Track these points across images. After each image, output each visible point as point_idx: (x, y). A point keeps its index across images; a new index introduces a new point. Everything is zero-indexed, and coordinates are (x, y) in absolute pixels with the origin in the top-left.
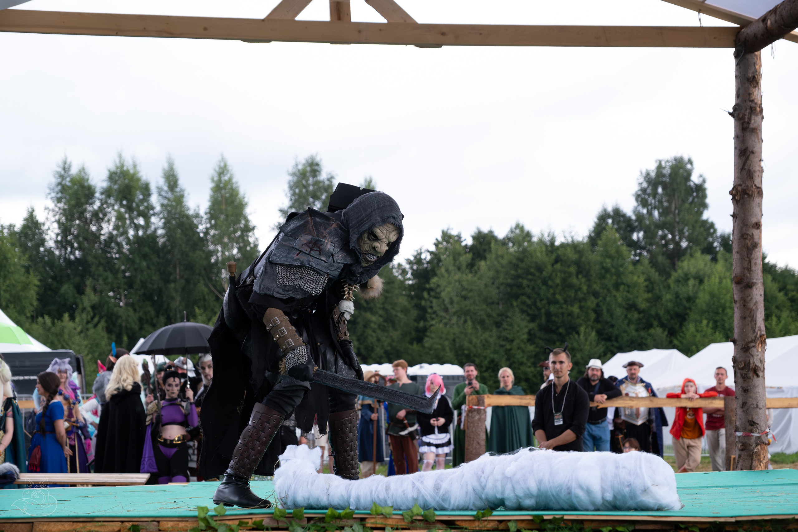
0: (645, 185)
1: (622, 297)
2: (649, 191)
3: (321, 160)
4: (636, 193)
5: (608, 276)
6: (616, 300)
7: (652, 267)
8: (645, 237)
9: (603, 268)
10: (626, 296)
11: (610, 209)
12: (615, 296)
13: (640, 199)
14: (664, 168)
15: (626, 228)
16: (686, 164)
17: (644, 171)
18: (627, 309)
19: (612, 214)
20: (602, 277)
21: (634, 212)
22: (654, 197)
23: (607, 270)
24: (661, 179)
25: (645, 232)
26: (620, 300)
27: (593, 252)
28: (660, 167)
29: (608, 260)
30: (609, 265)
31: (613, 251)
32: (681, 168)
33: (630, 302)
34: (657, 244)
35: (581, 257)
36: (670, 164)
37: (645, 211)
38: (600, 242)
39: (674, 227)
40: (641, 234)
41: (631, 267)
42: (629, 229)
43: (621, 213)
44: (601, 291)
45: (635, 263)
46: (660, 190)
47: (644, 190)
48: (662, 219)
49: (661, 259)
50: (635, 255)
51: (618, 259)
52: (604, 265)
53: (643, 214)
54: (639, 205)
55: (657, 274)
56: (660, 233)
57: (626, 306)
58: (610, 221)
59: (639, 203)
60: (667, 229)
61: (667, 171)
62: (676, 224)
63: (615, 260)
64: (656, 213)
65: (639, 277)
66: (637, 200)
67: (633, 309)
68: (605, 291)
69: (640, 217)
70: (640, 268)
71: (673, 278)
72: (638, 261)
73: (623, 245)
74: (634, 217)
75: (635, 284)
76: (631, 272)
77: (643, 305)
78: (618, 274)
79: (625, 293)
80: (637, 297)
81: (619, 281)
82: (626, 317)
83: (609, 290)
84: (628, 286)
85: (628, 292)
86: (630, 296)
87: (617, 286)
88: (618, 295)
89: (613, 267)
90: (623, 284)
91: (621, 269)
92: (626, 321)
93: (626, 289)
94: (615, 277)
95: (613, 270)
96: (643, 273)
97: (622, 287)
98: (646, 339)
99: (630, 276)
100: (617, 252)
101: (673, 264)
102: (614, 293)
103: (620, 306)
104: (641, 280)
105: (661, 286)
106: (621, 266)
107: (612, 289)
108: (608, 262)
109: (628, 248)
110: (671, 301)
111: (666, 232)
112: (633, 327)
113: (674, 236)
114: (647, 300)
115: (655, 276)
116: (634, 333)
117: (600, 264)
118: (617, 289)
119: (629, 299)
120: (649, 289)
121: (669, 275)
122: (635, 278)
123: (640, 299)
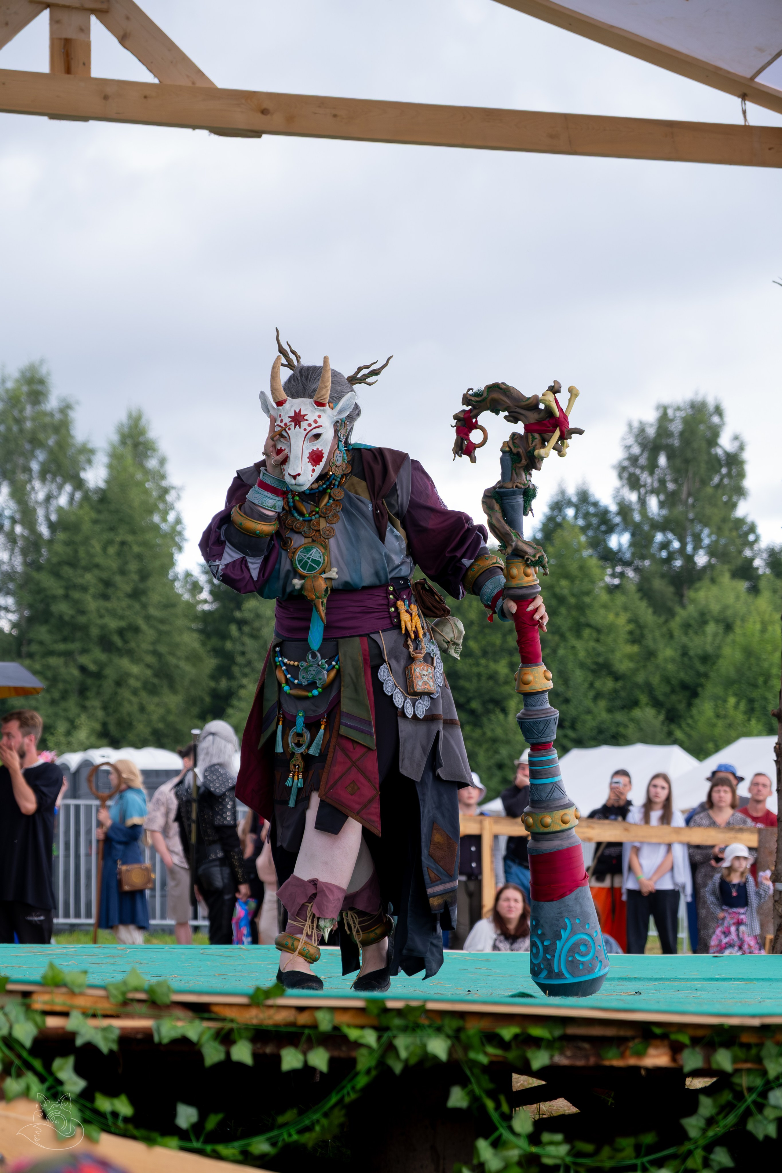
0: (636, 450)
1: (587, 650)
2: (642, 461)
4: (620, 463)
5: (563, 610)
6: (575, 655)
7: (641, 599)
8: (632, 544)
10: (594, 649)
11: (571, 492)
12: (573, 648)
13: (625, 475)
14: (672, 421)
15: (599, 526)
16: (711, 415)
17: (636, 424)
18: (594, 672)
19: (574, 499)
21: (615, 498)
22: (652, 473)
24: (664, 441)
25: (633, 535)
26: (582, 654)
28: (664, 419)
29: (564, 583)
30: (566, 592)
31: (573, 567)
32: (701, 422)
33: (601, 660)
34: (653, 557)
36: (682, 414)
37: (633, 497)
38: (550, 550)
39: (684, 529)
40: (625, 538)
41: (604, 597)
42: (603, 528)
43: (592, 499)
45: (612, 590)
46: (662, 460)
47: (634, 459)
48: (664, 512)
49: (658, 584)
50: (613, 575)
51: (582, 581)
52: (557, 590)
53: (631, 502)
54: (623, 486)
55: (650, 611)
56: (659, 537)
57: (594, 667)
58: (570, 512)
59: (625, 481)
60: (673, 531)
61: (676, 427)
62: (688, 524)
63: (577, 582)
64: (653, 503)
65: (617, 615)
66: (620, 477)
67: (604, 672)
68: (557, 638)
69: (624, 510)
70: (620, 599)
71: (678, 619)
72: (617, 587)
73: (591, 556)
74: (613, 508)
75: (611, 628)
76: (605, 606)
77: (623, 666)
78: (581, 608)
79: (592, 644)
80: (613, 651)
81: (582, 620)
82: (591, 685)
83: (563, 637)
84: (598, 631)
85: (597, 641)
86: (600, 648)
87: (578, 629)
88: (579, 645)
89: (573, 595)
90: (589, 625)
91: (587, 600)
92: (591, 694)
93: (595, 635)
94: (574, 613)
95: (572, 601)
96: (626, 608)
97: (586, 632)
98: (626, 726)
99: (602, 612)
100: (582, 568)
101: (680, 595)
102: (573, 641)
103: (582, 665)
104: (622, 620)
105: (657, 634)
106: (588, 593)
107: (568, 635)
108: (564, 587)
109: (601, 563)
110: (673, 660)
111: (671, 536)
112: (603, 703)
113: (684, 545)
114: (631, 657)
115: (647, 615)
116: (604, 715)
117: (550, 588)
118: (579, 635)
119: (599, 655)
120: (635, 637)
121: (672, 614)
122: (611, 617)
123: (618, 655)
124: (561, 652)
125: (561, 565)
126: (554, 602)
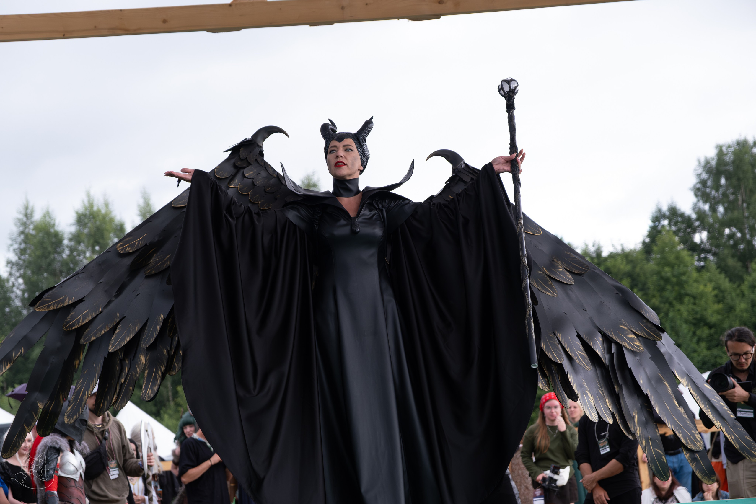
0: (705, 176)
1: (688, 311)
2: (710, 183)
4: (695, 186)
5: (669, 287)
6: (681, 315)
7: (720, 273)
8: (709, 238)
9: (662, 278)
10: (693, 309)
11: (665, 208)
12: (679, 310)
13: (699, 193)
14: (726, 154)
15: (686, 229)
16: (751, 148)
17: (703, 160)
18: (694, 325)
19: (667, 214)
20: (662, 290)
21: (694, 209)
22: (717, 190)
23: (667, 280)
24: (723, 168)
25: (709, 232)
27: (648, 260)
28: (721, 154)
29: (667, 269)
30: (669, 275)
31: (672, 258)
32: (746, 153)
33: (698, 316)
34: (724, 245)
35: (634, 267)
36: (733, 149)
37: (707, 207)
38: (655, 248)
39: (743, 224)
40: (704, 235)
41: (695, 275)
42: (689, 230)
43: (679, 213)
44: (662, 305)
45: (699, 270)
46: (723, 181)
47: (704, 183)
48: (729, 215)
49: (731, 262)
50: (700, 260)
51: (679, 266)
52: (663, 274)
53: (705, 211)
54: (698, 201)
55: (727, 280)
56: (727, 231)
57: (694, 321)
58: (665, 223)
59: (699, 198)
60: (735, 226)
61: (730, 158)
62: (745, 220)
63: (676, 267)
64: (721, 209)
65: (705, 285)
66: (696, 195)
67: (701, 324)
69: (701, 215)
70: (706, 275)
71: (746, 283)
72: (703, 267)
73: (683, 249)
74: (694, 216)
75: (702, 295)
76: (696, 281)
77: (713, 319)
78: (681, 284)
79: (691, 306)
80: (705, 310)
81: (683, 292)
82: (694, 334)
83: (671, 304)
84: (694, 297)
85: (694, 304)
86: (697, 309)
87: (680, 298)
88: (682, 308)
89: (674, 276)
90: (687, 295)
91: (684, 278)
92: (695, 339)
93: (692, 301)
94: (676, 288)
95: (674, 280)
96: (710, 281)
97: (686, 299)
98: (721, 357)
99: (695, 285)
100: (678, 258)
101: (746, 267)
102: (678, 306)
103: (686, 321)
104: (709, 288)
105: (734, 295)
106: (684, 274)
107: (674, 302)
108: (667, 271)
109: (690, 253)
110: (746, 311)
111: (734, 229)
112: (703, 345)
113: (743, 234)
114: (718, 312)
115: (726, 283)
116: (705, 352)
117: (658, 273)
118: (681, 302)
119: (696, 313)
120: (720, 298)
121: (742, 280)
122: (701, 287)
123: (709, 311)
124: (671, 314)
125: (663, 258)
126: (662, 283)
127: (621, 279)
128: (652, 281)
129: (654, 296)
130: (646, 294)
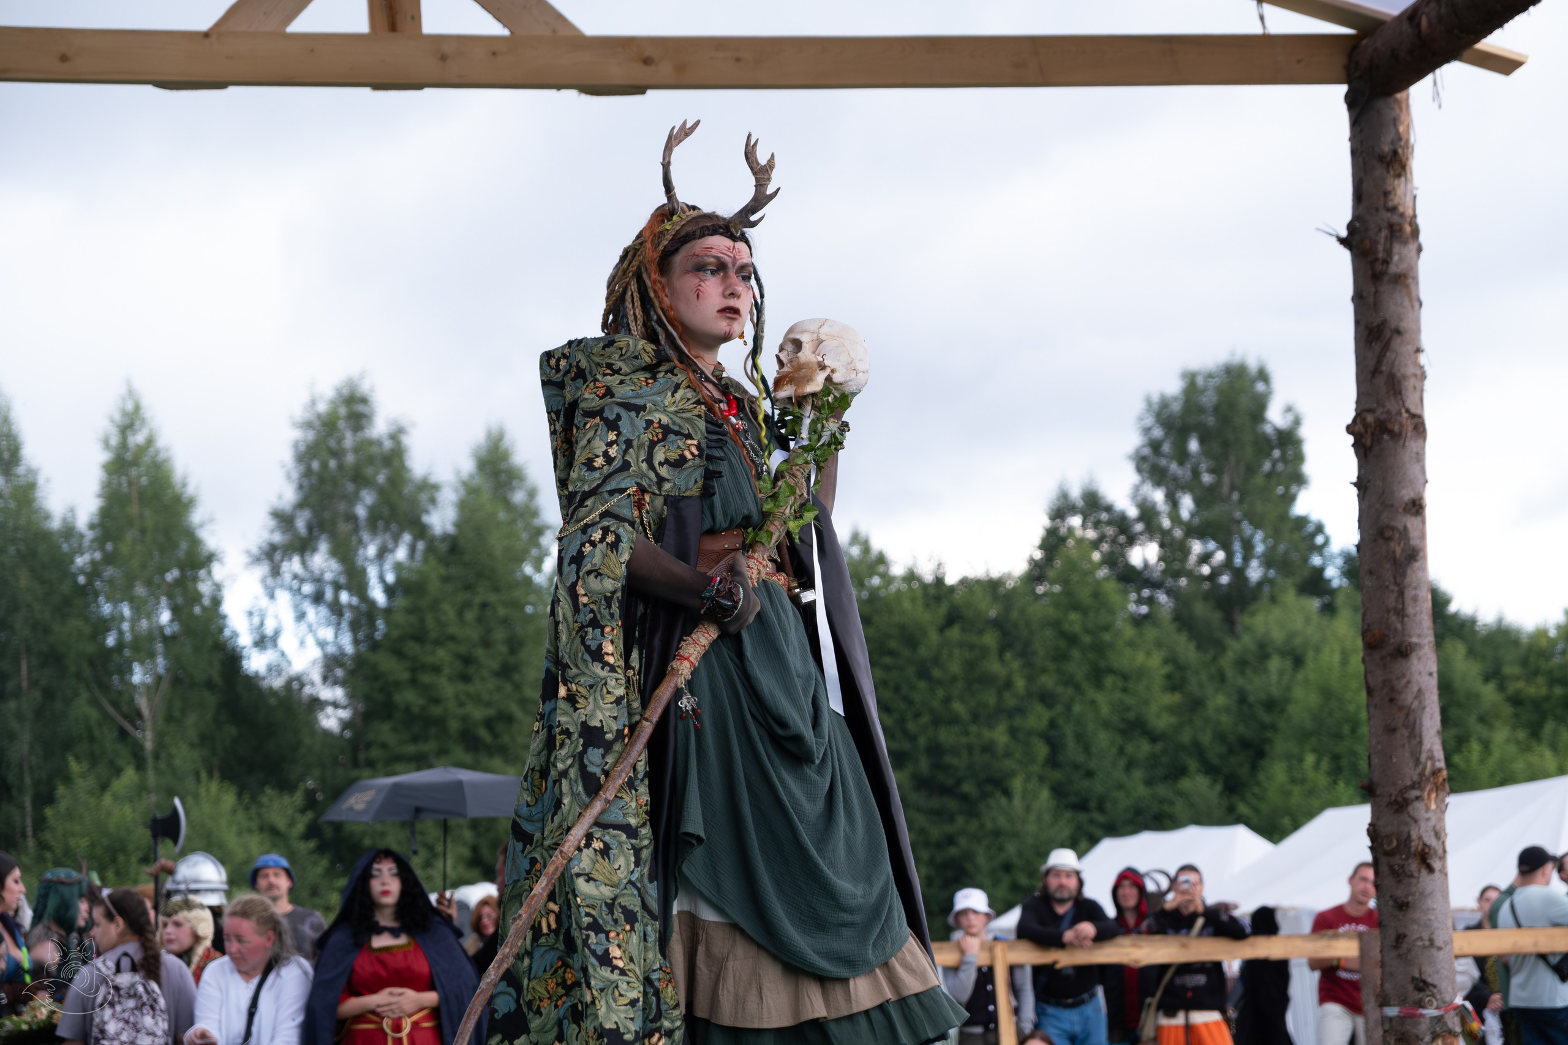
0: (1158, 433)
1: (1111, 705)
2: (1167, 447)
3: (372, 391)
4: (1138, 451)
5: (1075, 653)
6: (1097, 711)
7: (1179, 630)
8: (1162, 558)
9: (1063, 634)
10: (1120, 702)
11: (1075, 492)
12: (1093, 702)
13: (1145, 466)
14: (1203, 392)
15: (1116, 537)
16: (1254, 381)
17: (1155, 399)
18: (1123, 733)
19: (1080, 503)
20: (1061, 657)
21: (1134, 497)
22: (1181, 462)
23: (1072, 640)
24: (1194, 419)
25: (1162, 546)
26: (1105, 710)
28: (1191, 390)
29: (1074, 616)
30: (1077, 628)
31: (1084, 594)
32: (1241, 391)
33: (1131, 715)
34: (1190, 574)
35: (1007, 609)
36: (1215, 383)
37: (1159, 497)
38: (1052, 572)
39: (1229, 534)
40: (1152, 551)
41: (1129, 631)
42: (1121, 539)
43: (1103, 503)
44: (1060, 690)
45: (1138, 621)
46: (1193, 445)
47: (1155, 446)
48: (1202, 515)
49: (1201, 609)
50: (1140, 601)
51: (1098, 611)
52: (1066, 627)
53: (1155, 503)
54: (1143, 482)
55: (1192, 646)
56: (1196, 548)
57: (1123, 726)
58: (1076, 521)
59: (1146, 475)
60: (1214, 538)
61: (1209, 400)
62: (1233, 527)
63: (1091, 615)
64: (1187, 502)
65: (1148, 654)
66: (1139, 470)
67: (1137, 732)
68: (1070, 691)
69: (1147, 513)
70: (1150, 633)
71: (1229, 655)
72: (1146, 617)
73: (1108, 578)
74: (1133, 512)
75: (1141, 673)
76: (1131, 644)
77: (1161, 723)
78: (1099, 648)
79: (1118, 695)
80: (1146, 703)
81: (1102, 664)
82: (1121, 751)
83: (1077, 688)
84: (1125, 677)
85: (1125, 690)
86: (1129, 700)
87: (1097, 676)
88: (1101, 698)
89: (1087, 631)
90: (1110, 671)
91: (1107, 637)
92: (1122, 762)
93: (1120, 683)
94: (1090, 656)
95: (1087, 639)
96: (1159, 645)
97: (1109, 681)
98: (1172, 803)
99: (1127, 652)
100: (1096, 595)
101: (1230, 622)
102: (1092, 693)
103: (1106, 725)
104: (1155, 662)
105: (1203, 676)
106: (1107, 628)
107: (1085, 685)
108: (1074, 621)
109: (1121, 586)
110: (1228, 710)
111: (1212, 545)
112: (1138, 774)
113: (1230, 555)
114: (1171, 710)
115: (1188, 650)
116: (1141, 790)
117: (1056, 624)
118: (1099, 685)
119: (1128, 709)
120: (1175, 683)
121: (1221, 648)
122: (1140, 657)
123: (1153, 708)
124: (1077, 708)
125: (1068, 593)
126: (1062, 644)
127: (981, 632)
128: (1044, 641)
129: (1044, 670)
130: (1029, 665)
